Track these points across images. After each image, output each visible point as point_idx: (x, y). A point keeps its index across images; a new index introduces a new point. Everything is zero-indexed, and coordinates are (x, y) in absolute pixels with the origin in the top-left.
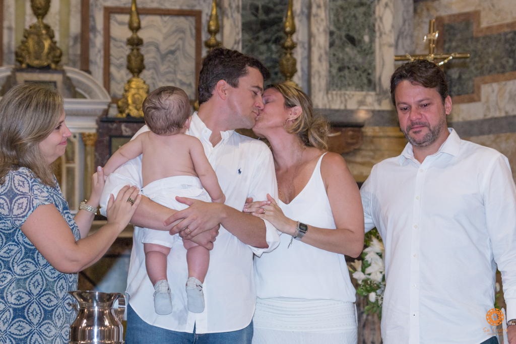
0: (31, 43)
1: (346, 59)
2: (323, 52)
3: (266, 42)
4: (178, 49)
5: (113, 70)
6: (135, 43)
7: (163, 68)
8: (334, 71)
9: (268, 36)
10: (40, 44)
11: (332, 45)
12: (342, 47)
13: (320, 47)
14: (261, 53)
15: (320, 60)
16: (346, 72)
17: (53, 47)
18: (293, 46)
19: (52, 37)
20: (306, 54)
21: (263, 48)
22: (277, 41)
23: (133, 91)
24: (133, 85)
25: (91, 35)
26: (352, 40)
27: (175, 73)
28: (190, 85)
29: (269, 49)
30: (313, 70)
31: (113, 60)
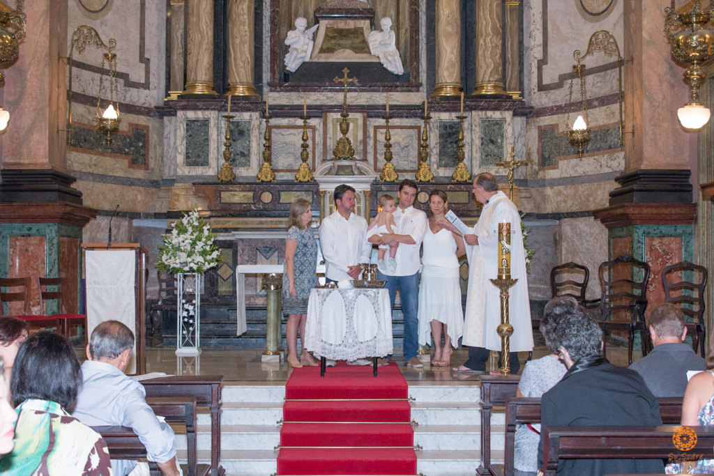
0: (340, 147)
1: (490, 151)
2: (478, 148)
3: (451, 143)
4: (409, 145)
5: (378, 156)
6: (388, 146)
7: (402, 155)
8: (483, 157)
9: (452, 140)
10: (344, 147)
11: (482, 144)
12: (487, 145)
13: (476, 145)
14: (449, 149)
15: (476, 152)
16: (489, 157)
17: (350, 149)
18: (463, 146)
19: (350, 144)
20: (470, 148)
21: (449, 146)
22: (456, 142)
23: (387, 169)
24: (387, 166)
25: (368, 140)
26: (492, 142)
27: (408, 157)
28: (415, 162)
29: (452, 146)
30: (473, 157)
31: (378, 151)
